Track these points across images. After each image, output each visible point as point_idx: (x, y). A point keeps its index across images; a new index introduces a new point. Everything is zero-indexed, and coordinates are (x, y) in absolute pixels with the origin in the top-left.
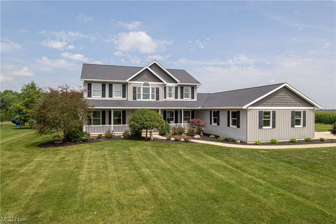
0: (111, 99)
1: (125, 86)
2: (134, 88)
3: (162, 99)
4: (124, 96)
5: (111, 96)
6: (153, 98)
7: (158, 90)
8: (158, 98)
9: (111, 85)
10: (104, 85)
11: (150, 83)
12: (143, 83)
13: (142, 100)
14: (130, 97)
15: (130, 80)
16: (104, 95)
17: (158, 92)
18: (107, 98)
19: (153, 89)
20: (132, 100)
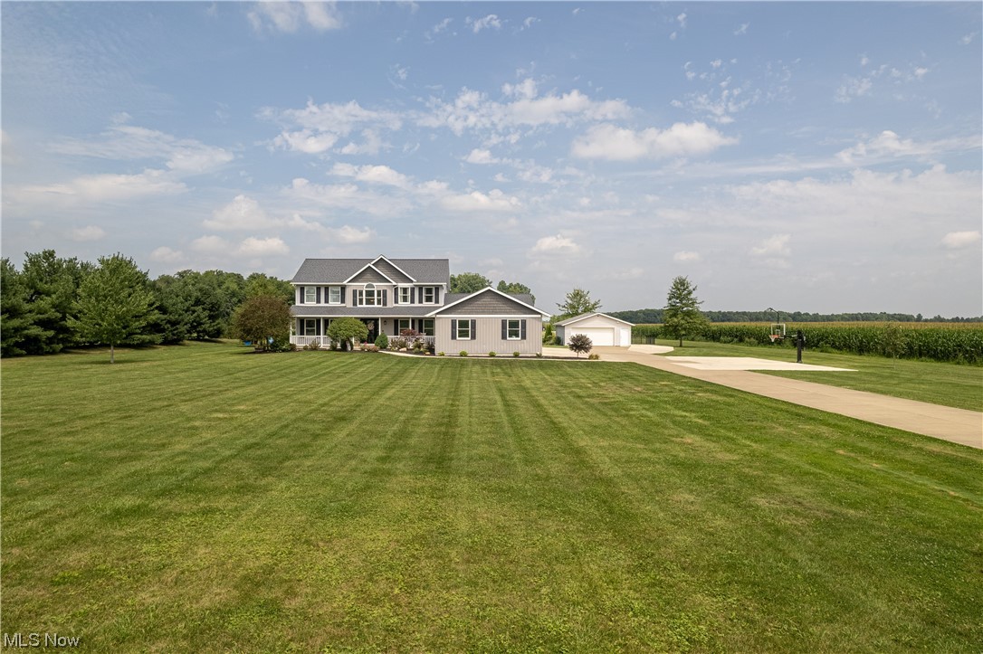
0: (327, 305)
1: (343, 288)
2: (355, 292)
3: (391, 304)
4: (343, 301)
5: (327, 301)
6: (379, 303)
7: (385, 292)
8: (385, 304)
9: (327, 288)
10: (319, 288)
11: (374, 284)
12: (366, 284)
13: (364, 305)
14: (349, 303)
15: (349, 282)
16: (318, 301)
17: (385, 296)
18: (323, 304)
19: (379, 292)
20: (352, 306)
